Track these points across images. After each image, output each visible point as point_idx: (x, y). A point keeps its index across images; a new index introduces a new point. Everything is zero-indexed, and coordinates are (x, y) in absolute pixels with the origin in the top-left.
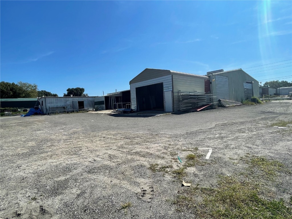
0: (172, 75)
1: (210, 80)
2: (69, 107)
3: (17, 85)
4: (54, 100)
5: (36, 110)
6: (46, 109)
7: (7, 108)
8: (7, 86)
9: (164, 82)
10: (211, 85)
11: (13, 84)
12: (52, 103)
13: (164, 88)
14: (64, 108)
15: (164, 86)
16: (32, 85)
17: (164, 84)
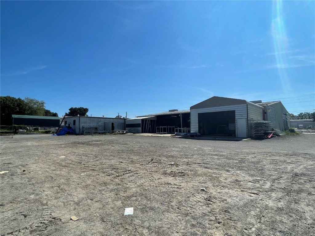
0: (247, 105)
1: (264, 110)
2: (100, 128)
3: (23, 101)
4: (88, 120)
5: (69, 129)
6: (79, 128)
7: (21, 126)
8: (14, 102)
9: (236, 110)
10: (265, 114)
11: (19, 99)
12: (85, 123)
13: (236, 116)
14: (96, 128)
15: (236, 114)
16: (40, 101)
17: (236, 112)
